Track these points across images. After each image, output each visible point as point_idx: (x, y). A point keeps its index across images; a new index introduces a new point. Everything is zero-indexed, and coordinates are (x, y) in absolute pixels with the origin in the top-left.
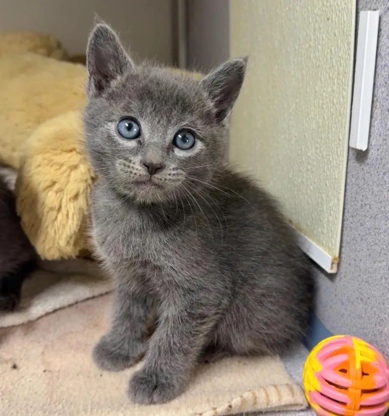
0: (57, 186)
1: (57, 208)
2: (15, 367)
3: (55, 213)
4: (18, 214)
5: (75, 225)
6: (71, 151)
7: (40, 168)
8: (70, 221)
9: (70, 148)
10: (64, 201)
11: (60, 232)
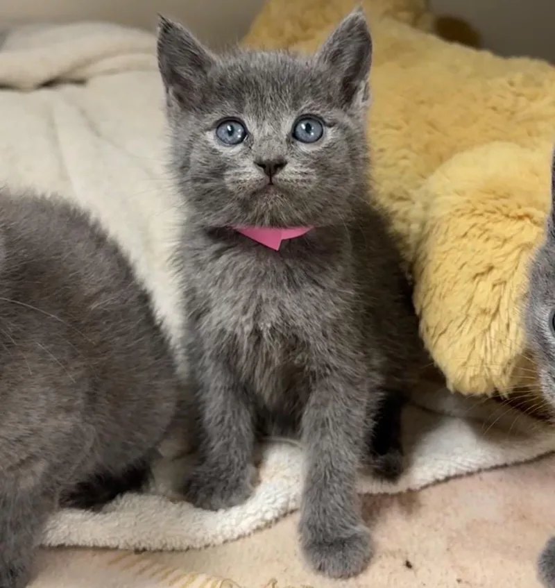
0: (495, 275)
1: (493, 311)
2: (408, 565)
3: (488, 319)
4: (418, 312)
5: (519, 343)
6: (520, 218)
7: (465, 241)
8: (512, 336)
9: (520, 212)
10: (505, 301)
11: (494, 351)
